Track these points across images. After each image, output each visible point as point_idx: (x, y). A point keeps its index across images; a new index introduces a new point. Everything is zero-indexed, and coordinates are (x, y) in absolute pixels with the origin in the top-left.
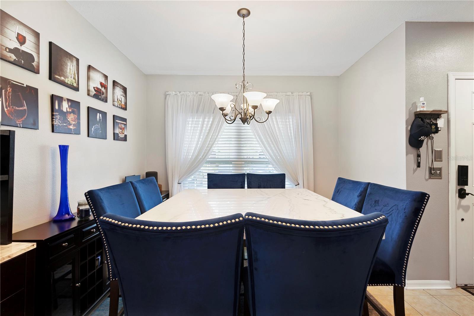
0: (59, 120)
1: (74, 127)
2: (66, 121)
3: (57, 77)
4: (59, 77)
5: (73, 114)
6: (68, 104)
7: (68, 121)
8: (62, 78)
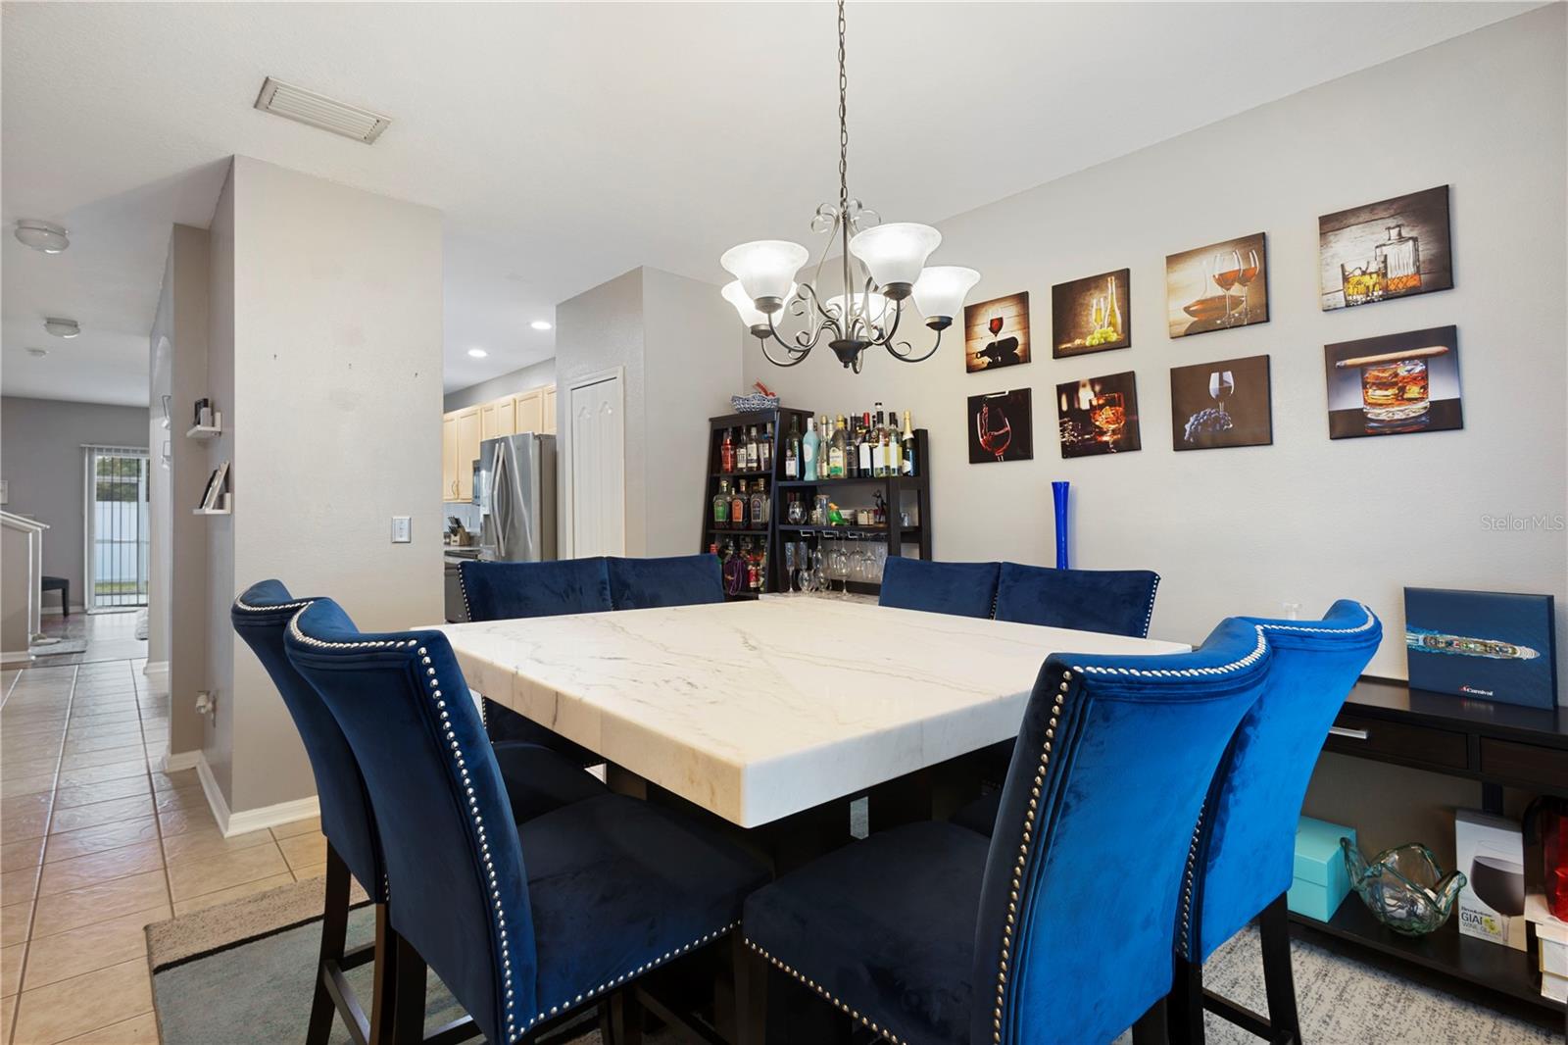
0: (1071, 430)
1: (1115, 437)
2: (1090, 429)
3: (1064, 346)
4: (1069, 345)
5: (1110, 406)
6: (1093, 390)
7: (1098, 427)
8: (1078, 342)
